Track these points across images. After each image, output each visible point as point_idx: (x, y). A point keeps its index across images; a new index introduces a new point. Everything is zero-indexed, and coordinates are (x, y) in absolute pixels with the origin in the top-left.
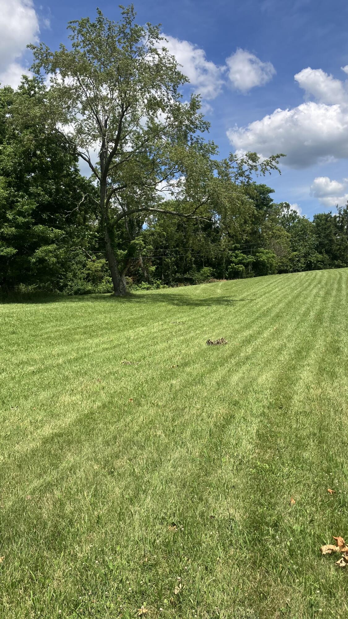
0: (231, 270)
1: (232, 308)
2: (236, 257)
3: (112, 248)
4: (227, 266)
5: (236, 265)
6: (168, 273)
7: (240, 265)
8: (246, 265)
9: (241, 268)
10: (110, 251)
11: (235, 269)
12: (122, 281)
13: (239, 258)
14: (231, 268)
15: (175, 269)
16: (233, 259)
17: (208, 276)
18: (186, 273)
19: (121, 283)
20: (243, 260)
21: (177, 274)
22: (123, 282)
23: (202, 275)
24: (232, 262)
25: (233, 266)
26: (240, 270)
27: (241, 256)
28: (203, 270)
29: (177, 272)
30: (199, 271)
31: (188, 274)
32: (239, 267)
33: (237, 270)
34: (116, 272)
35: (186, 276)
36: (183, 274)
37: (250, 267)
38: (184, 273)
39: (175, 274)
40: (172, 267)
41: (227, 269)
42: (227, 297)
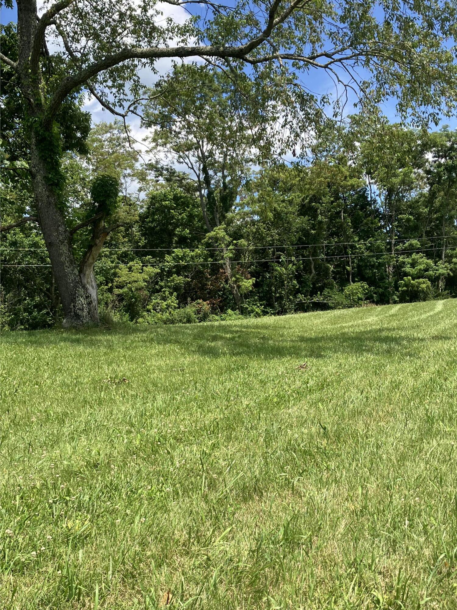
0: (405, 288)
1: (408, 366)
2: (413, 265)
3: (51, 191)
4: (396, 282)
5: (413, 279)
6: (280, 293)
7: (421, 280)
8: (434, 280)
9: (424, 284)
10: (45, 198)
11: (413, 286)
12: (84, 287)
13: (419, 267)
14: (406, 285)
15: (294, 286)
16: (408, 269)
17: (361, 299)
18: (316, 294)
19: (81, 291)
20: (426, 270)
21: (299, 295)
22: (86, 289)
23: (347, 297)
24: (406, 274)
25: (409, 280)
26: (423, 289)
27: (424, 261)
28: (350, 287)
29: (298, 291)
30: (342, 290)
31: (321, 295)
32: (420, 283)
33: (415, 289)
34: (63, 259)
35: (315, 300)
36: (311, 296)
37: (441, 284)
38: (313, 293)
39: (295, 296)
40: (288, 282)
41: (396, 287)
42: (388, 329)
